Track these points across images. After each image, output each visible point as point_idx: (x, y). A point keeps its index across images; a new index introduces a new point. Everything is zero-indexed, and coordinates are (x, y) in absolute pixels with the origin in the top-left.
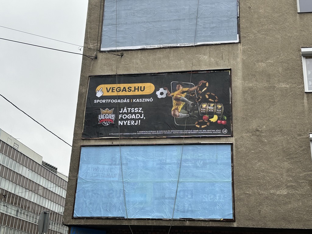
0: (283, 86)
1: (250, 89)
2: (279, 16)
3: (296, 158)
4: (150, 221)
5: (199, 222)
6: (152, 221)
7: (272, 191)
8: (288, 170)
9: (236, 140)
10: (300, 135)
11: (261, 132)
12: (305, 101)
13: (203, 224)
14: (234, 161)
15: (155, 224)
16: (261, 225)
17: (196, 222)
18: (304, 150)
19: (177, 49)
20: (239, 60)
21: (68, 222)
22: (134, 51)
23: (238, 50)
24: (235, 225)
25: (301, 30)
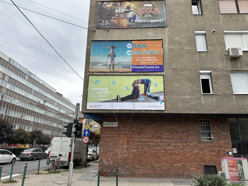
0: (187, 48)
1: (172, 49)
2: (185, 16)
3: (193, 81)
4: (125, 111)
5: (149, 111)
6: (126, 111)
7: (182, 97)
8: (190, 87)
9: (165, 73)
10: (195, 71)
11: (177, 69)
12: (197, 56)
13: (150, 112)
14: (165, 83)
15: (127, 112)
16: (177, 112)
17: (147, 111)
18: (197, 78)
19: (136, 29)
20: (166, 35)
21: (84, 112)
22: (114, 29)
23: (165, 31)
24: (166, 112)
25: (195, 23)
